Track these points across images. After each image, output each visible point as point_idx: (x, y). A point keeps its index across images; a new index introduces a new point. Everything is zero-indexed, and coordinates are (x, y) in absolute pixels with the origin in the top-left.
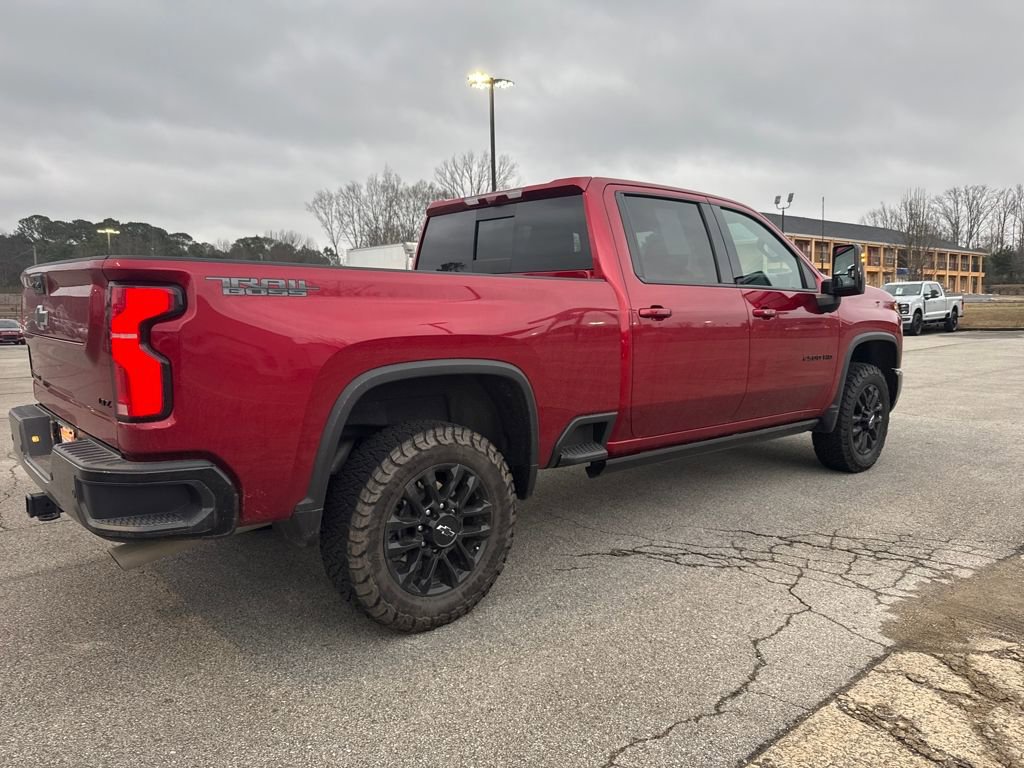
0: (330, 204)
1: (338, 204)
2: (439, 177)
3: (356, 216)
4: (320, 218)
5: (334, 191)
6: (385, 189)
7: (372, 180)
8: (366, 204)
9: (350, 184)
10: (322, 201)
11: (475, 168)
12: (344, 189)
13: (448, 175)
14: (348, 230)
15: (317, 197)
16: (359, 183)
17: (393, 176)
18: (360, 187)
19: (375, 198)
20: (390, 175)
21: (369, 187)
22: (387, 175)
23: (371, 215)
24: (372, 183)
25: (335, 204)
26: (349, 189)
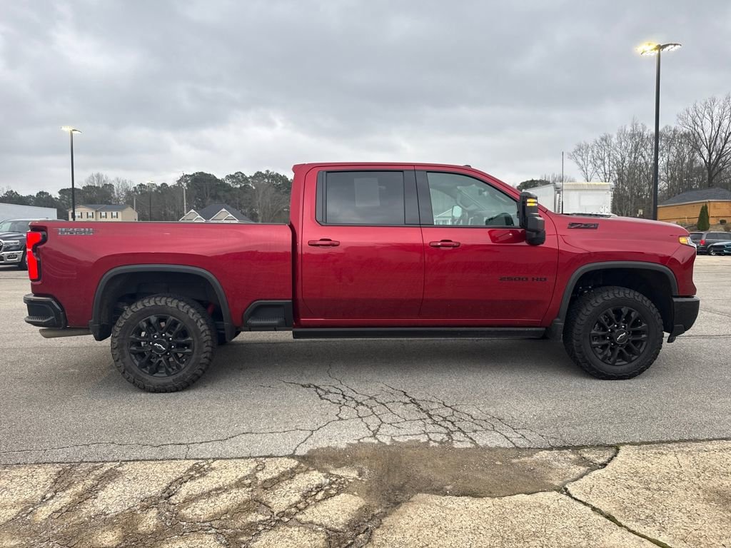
0: (587, 152)
1: (593, 151)
2: (681, 122)
3: (607, 160)
4: (578, 163)
5: (590, 143)
6: (633, 136)
7: (622, 130)
8: (615, 149)
9: (603, 135)
10: (581, 150)
11: (717, 111)
12: (598, 139)
13: (690, 118)
14: (599, 170)
15: (576, 148)
16: (610, 134)
17: (640, 125)
18: (611, 137)
19: (623, 144)
20: (636, 125)
21: (619, 136)
22: (634, 125)
23: (619, 157)
24: (621, 133)
25: (590, 152)
26: (602, 139)
